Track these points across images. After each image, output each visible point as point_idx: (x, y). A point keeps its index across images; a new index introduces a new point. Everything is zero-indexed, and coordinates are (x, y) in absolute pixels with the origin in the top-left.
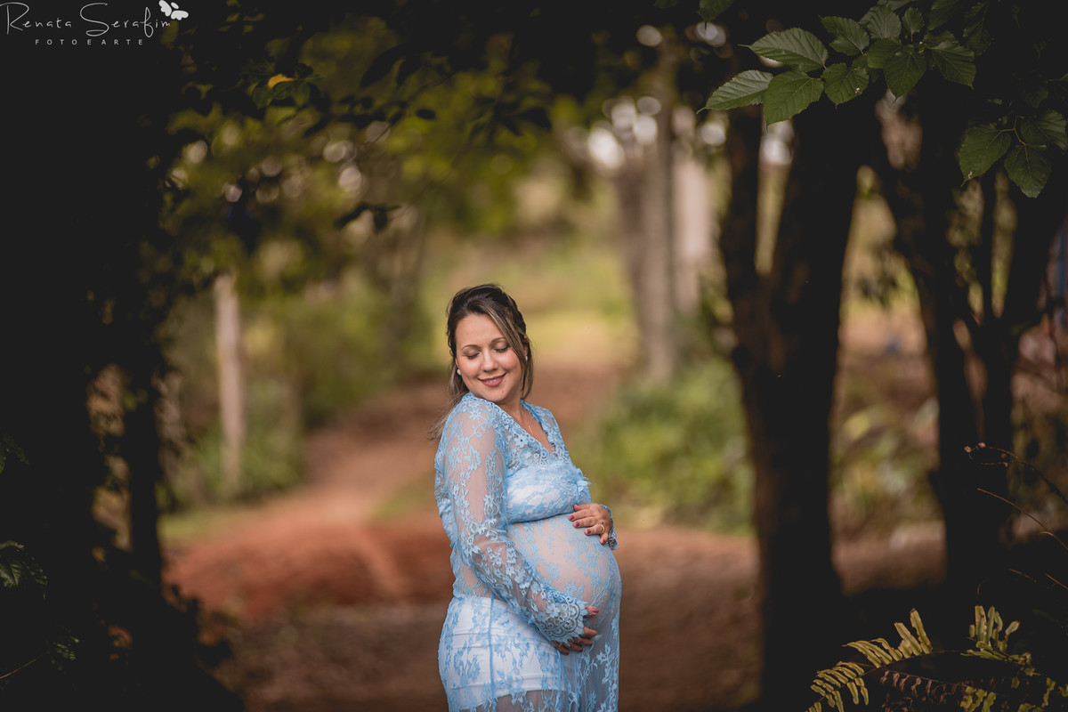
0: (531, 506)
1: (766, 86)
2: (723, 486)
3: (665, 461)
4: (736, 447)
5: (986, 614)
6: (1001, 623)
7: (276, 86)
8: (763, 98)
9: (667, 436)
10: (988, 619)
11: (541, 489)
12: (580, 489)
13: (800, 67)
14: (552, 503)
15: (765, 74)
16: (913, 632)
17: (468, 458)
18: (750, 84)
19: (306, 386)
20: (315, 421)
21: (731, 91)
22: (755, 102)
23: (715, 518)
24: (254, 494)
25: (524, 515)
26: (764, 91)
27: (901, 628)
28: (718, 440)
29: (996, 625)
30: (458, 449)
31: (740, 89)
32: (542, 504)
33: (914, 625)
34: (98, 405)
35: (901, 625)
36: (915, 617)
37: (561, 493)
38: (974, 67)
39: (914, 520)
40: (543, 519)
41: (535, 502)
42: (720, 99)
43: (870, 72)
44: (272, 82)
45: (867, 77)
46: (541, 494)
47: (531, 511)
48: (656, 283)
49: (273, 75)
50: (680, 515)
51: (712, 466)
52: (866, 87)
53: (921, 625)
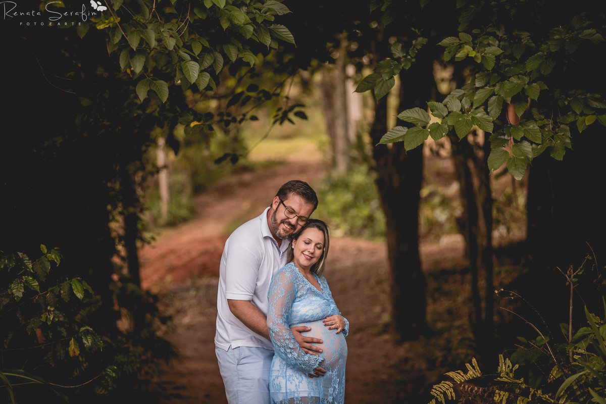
0: (308, 315)
1: (405, 133)
2: (371, 219)
3: (346, 209)
4: (375, 203)
5: (505, 362)
6: (511, 365)
7: (194, 126)
8: (404, 138)
9: (347, 197)
10: (505, 364)
11: (313, 308)
12: (332, 308)
13: (419, 124)
14: (318, 314)
15: (404, 127)
16: (473, 367)
17: (279, 292)
18: (398, 132)
19: (194, 175)
20: (198, 189)
21: (390, 136)
22: (401, 140)
23: (367, 232)
24: (174, 223)
25: (305, 319)
26: (405, 135)
27: (468, 365)
28: (367, 200)
29: (509, 367)
30: (277, 287)
31: (394, 134)
32: (313, 314)
33: (474, 365)
34: (114, 225)
35: (468, 364)
36: (474, 360)
37: (322, 310)
38: (493, 124)
39: (449, 233)
40: (313, 321)
41: (310, 313)
42: (386, 139)
43: (449, 126)
44: (192, 125)
45: (448, 128)
46: (312, 310)
47: (308, 317)
48: (340, 131)
49: (192, 122)
50: (352, 233)
51: (365, 212)
52: (447, 133)
53: (477, 365)
